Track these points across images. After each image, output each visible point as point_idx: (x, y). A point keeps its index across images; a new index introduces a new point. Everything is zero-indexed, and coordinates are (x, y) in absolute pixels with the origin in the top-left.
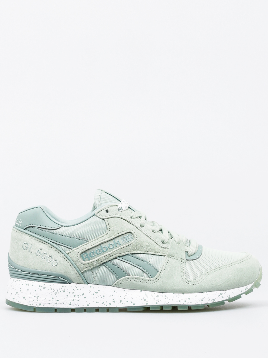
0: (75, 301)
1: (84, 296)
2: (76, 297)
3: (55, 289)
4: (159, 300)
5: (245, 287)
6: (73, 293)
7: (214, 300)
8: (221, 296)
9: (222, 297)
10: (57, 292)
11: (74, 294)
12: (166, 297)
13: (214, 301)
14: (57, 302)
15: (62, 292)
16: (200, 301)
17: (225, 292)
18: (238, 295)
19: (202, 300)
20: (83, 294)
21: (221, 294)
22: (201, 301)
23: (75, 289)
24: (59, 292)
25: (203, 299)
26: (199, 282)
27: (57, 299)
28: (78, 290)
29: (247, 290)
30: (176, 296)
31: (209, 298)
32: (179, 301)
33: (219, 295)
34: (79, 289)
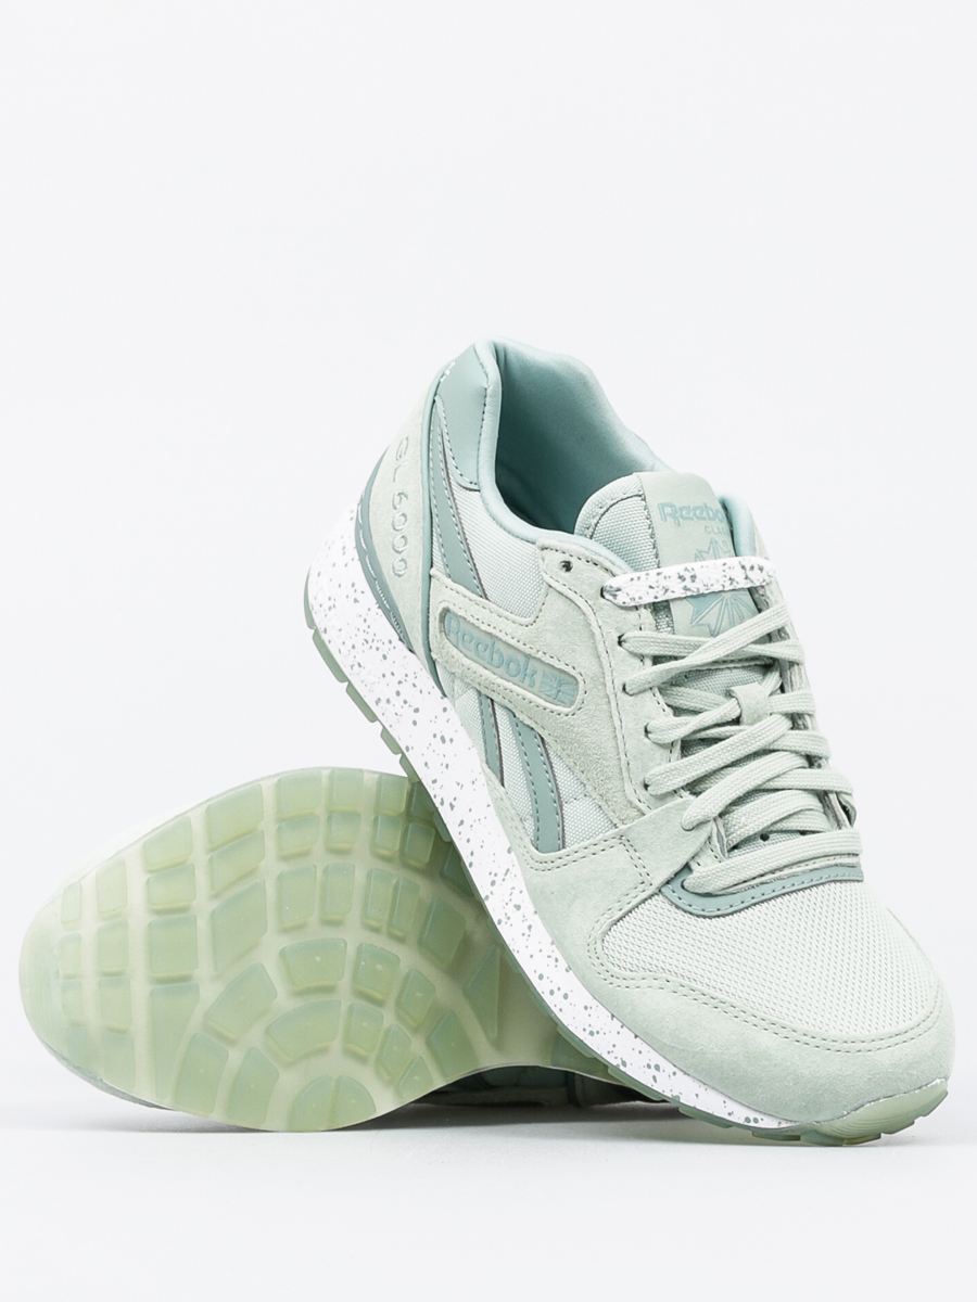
0: (390, 706)
1: (416, 716)
2: (397, 701)
3: (371, 631)
4: (509, 922)
5: (752, 1115)
6: (400, 682)
7: (624, 1064)
8: (653, 1071)
9: (654, 1078)
10: (370, 643)
11: (400, 688)
12: (527, 932)
13: (622, 1068)
14: (356, 668)
15: (380, 653)
16: (584, 1030)
17: (674, 1074)
18: (711, 1112)
19: (592, 1033)
20: (417, 710)
21: (657, 1067)
22: (588, 1031)
23: (411, 679)
24: (374, 645)
25: (598, 1032)
26: (617, 982)
27: (359, 659)
28: (414, 685)
29: (752, 1124)
30: (549, 957)
31: (614, 1046)
32: (541, 977)
33: (649, 1066)
34: (418, 688)
